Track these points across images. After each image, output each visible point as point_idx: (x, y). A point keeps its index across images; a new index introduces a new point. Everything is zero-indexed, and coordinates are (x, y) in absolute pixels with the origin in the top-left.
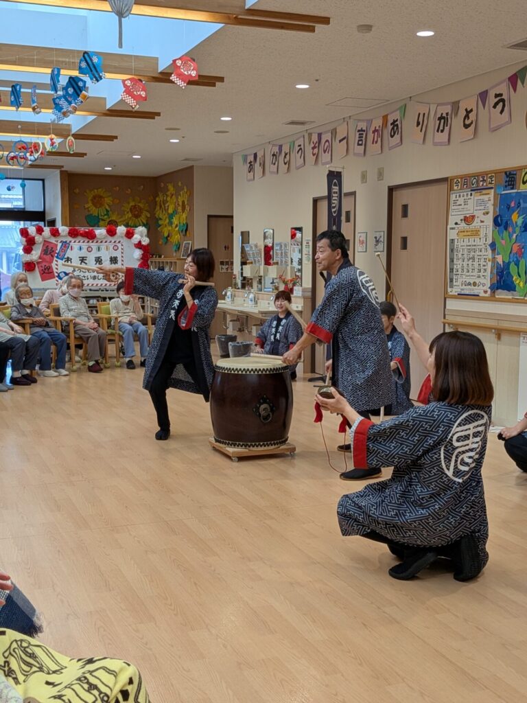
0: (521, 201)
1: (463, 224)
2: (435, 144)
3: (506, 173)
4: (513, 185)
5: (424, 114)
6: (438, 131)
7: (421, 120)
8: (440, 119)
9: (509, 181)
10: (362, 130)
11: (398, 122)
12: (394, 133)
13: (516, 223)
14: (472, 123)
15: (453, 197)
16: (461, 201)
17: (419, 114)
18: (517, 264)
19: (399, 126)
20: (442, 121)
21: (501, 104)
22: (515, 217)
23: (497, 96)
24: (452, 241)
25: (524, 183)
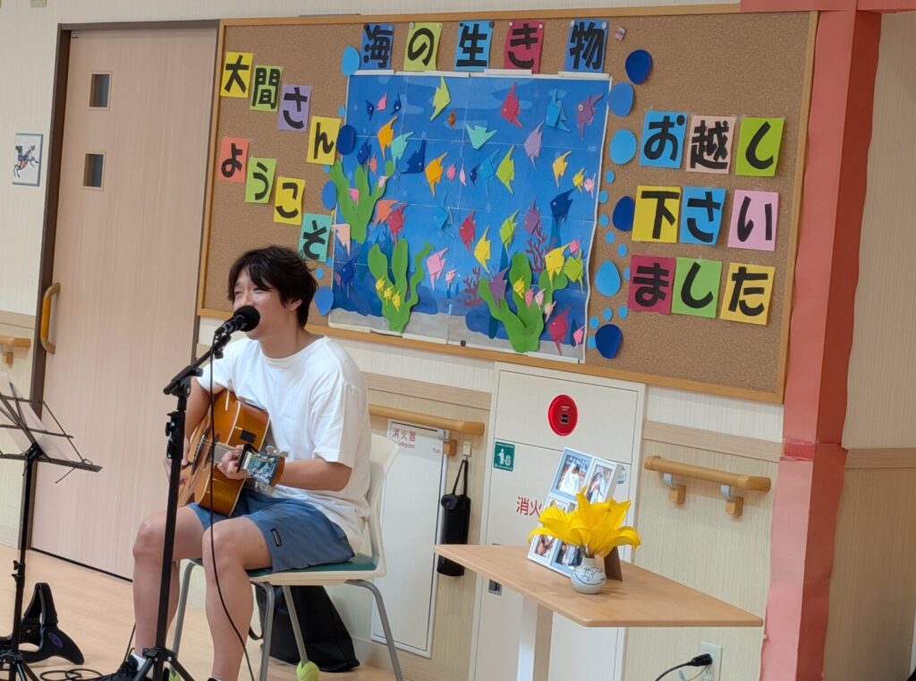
3: (367, 27)
4: (385, 58)
9: (374, 48)
18: (387, 251)
25: (413, 56)
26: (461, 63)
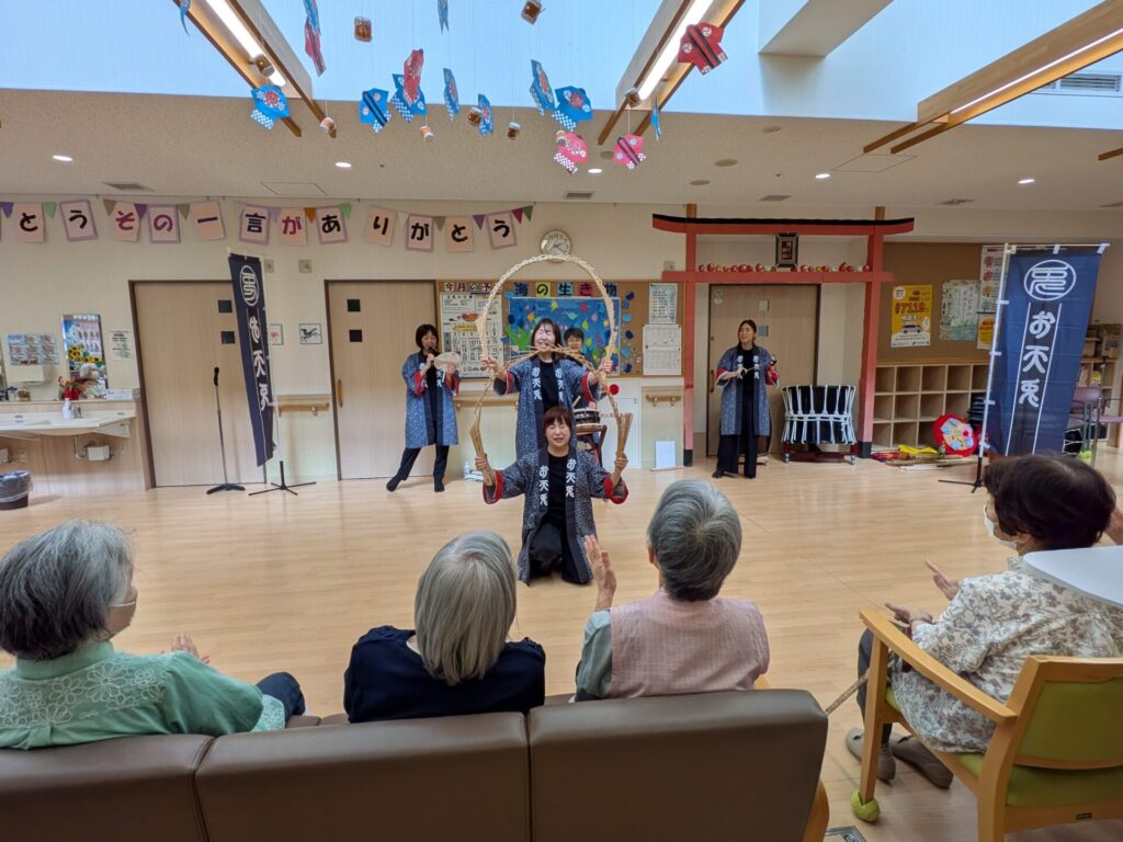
0: (537, 306)
1: (462, 321)
2: (408, 249)
3: (516, 284)
4: (526, 293)
5: (387, 220)
6: (413, 237)
7: (381, 223)
8: (416, 227)
9: (520, 290)
10: (256, 215)
11: (339, 219)
12: (331, 230)
13: (534, 322)
14: (466, 238)
15: (443, 298)
16: (457, 301)
17: (377, 218)
19: (340, 223)
20: (419, 231)
21: (503, 231)
22: (531, 317)
23: (497, 222)
24: (447, 335)
25: (539, 293)
26: (561, 295)
